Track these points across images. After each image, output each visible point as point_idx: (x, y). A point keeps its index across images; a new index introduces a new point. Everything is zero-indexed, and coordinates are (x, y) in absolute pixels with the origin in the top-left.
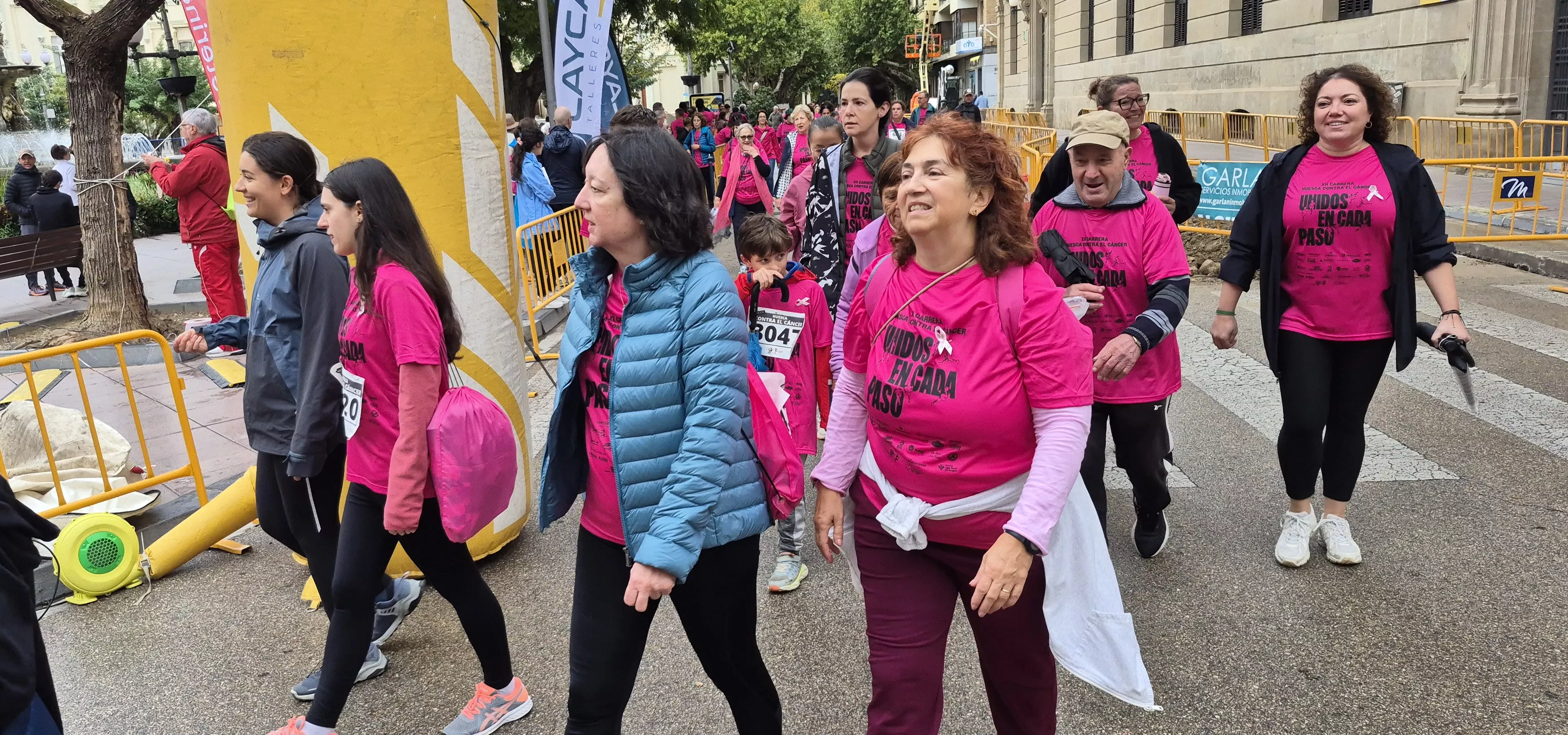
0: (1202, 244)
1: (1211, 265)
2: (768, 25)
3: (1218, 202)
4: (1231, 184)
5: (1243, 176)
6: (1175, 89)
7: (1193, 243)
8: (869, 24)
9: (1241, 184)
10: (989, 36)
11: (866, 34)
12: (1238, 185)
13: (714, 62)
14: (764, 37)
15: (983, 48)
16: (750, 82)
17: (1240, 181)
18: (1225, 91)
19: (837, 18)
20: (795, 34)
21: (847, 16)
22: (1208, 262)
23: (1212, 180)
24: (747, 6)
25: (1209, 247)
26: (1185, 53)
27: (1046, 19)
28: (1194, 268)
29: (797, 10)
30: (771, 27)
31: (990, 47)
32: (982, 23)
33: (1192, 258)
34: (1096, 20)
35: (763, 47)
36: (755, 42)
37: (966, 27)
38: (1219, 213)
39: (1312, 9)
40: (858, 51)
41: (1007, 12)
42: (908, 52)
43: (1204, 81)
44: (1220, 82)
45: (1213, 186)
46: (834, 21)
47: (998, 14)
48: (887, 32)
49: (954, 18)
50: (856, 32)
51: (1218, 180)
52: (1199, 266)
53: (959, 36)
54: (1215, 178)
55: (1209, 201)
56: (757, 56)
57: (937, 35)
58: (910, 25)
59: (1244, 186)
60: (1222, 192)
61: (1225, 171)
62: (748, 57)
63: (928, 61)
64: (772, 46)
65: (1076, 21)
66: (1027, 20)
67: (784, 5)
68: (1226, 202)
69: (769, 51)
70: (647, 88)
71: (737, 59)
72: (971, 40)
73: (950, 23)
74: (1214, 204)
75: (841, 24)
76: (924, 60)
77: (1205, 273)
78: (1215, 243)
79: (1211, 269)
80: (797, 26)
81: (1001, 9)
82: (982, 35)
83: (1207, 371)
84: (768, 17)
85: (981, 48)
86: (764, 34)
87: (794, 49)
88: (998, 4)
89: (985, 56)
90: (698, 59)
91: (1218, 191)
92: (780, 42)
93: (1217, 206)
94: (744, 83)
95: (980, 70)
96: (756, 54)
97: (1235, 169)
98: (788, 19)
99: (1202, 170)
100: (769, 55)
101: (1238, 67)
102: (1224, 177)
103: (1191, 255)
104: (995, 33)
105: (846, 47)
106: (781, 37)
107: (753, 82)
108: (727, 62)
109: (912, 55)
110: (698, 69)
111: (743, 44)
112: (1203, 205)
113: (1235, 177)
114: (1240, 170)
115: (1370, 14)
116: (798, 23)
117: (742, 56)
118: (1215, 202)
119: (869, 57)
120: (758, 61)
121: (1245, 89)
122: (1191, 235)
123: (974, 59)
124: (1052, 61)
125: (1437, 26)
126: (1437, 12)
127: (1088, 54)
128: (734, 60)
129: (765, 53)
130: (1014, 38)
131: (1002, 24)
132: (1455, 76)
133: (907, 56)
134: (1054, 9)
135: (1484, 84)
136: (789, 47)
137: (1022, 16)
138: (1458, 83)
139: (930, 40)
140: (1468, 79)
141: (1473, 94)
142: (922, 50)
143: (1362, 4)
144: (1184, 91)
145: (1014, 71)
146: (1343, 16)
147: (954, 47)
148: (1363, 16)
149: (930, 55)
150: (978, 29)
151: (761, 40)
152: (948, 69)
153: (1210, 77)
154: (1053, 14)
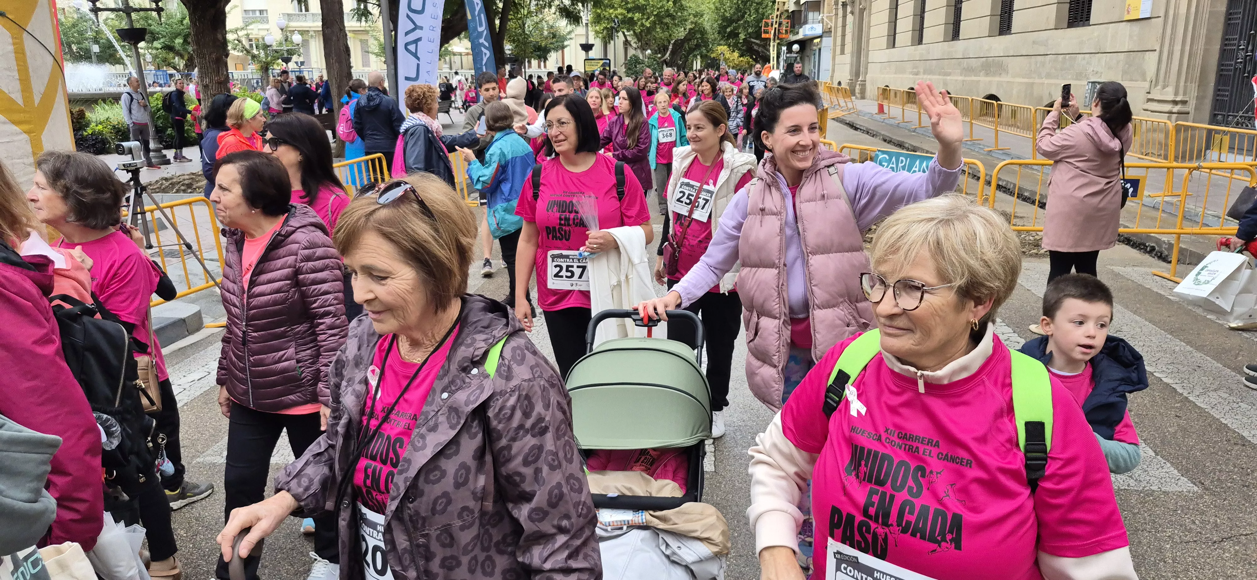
2: (659, 6)
5: (906, 164)
6: (949, 74)
8: (738, 9)
10: (827, 23)
11: (735, 17)
13: (617, 32)
14: (655, 16)
15: (823, 33)
16: (644, 50)
18: (983, 79)
19: (714, 3)
20: (679, 14)
21: (721, 2)
26: (958, 46)
27: (865, 13)
30: (661, 7)
31: (827, 32)
32: (823, 13)
34: (899, 15)
35: (654, 23)
36: (648, 18)
37: (811, 15)
39: (1048, 18)
40: (728, 30)
41: (840, 5)
42: (766, 32)
43: (969, 70)
44: (980, 71)
46: (712, 6)
47: (834, 7)
48: (751, 17)
49: (803, 9)
50: (728, 15)
53: (806, 22)
56: (649, 30)
57: (787, 21)
58: (770, 12)
61: (894, 159)
62: (642, 31)
63: (778, 41)
64: (662, 23)
65: (885, 17)
66: (852, 13)
69: (658, 26)
70: (566, 50)
71: (634, 32)
72: (814, 25)
73: (800, 11)
75: (717, 8)
76: (774, 40)
80: (682, 8)
82: (823, 23)
85: (821, 32)
86: (655, 13)
87: (678, 26)
89: (824, 39)
90: (603, 30)
92: (667, 20)
94: (639, 51)
95: (820, 49)
96: (648, 29)
97: (901, 158)
98: (675, 2)
99: (878, 156)
100: (658, 30)
101: (993, 60)
102: (893, 163)
104: (831, 21)
105: (720, 25)
106: (668, 16)
107: (646, 50)
108: (626, 34)
109: (768, 36)
110: (604, 38)
111: (638, 20)
113: (900, 165)
114: (904, 159)
115: (1088, 25)
116: (682, 5)
117: (638, 31)
119: (736, 35)
120: (650, 33)
121: (997, 79)
123: (816, 41)
124: (868, 46)
125: (1135, 38)
126: (1136, 27)
127: (892, 43)
128: (632, 32)
129: (656, 28)
130: (844, 26)
131: (837, 14)
132: (1145, 80)
133: (763, 36)
134: (871, 5)
135: (1164, 87)
136: (675, 24)
137: (849, 9)
138: (1146, 85)
139: (780, 24)
140: (1153, 83)
141: (1155, 95)
142: (773, 32)
143: (1085, 16)
144: (955, 78)
145: (842, 52)
146: (1071, 25)
147: (801, 30)
148: (1083, 26)
149: (780, 36)
150: (820, 17)
151: (652, 18)
152: (796, 47)
153: (974, 67)
154: (870, 9)
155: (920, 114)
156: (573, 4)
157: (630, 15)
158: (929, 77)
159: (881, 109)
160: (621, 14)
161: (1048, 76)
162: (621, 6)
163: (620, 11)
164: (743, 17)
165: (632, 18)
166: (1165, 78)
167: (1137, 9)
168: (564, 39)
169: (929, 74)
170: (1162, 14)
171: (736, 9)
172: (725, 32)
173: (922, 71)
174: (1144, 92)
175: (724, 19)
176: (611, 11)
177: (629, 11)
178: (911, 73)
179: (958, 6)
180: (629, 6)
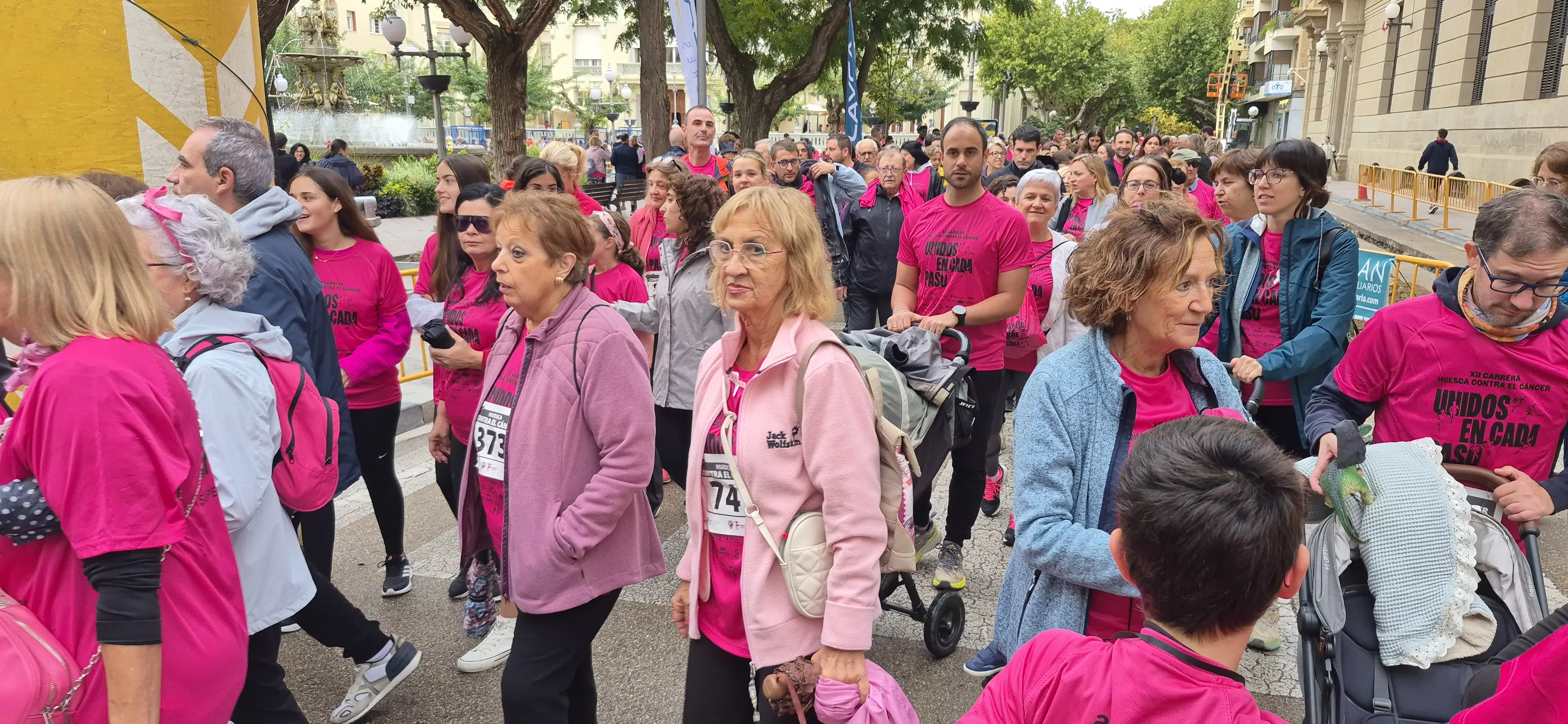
2: (1070, 56)
8: (1177, 60)
10: (1299, 81)
11: (1172, 70)
13: (1014, 87)
14: (1064, 67)
15: (1293, 92)
16: (1047, 110)
18: (1512, 157)
19: (1145, 53)
20: (1097, 65)
21: (1155, 51)
24: (1051, 36)
26: (1479, 113)
27: (1350, 67)
29: (1102, 42)
30: (1073, 57)
31: (1298, 91)
32: (1295, 66)
34: (1398, 70)
35: (1062, 76)
36: (1055, 71)
37: (1277, 69)
41: (1318, 56)
42: (1211, 90)
43: (1495, 146)
46: (1142, 56)
47: (1310, 58)
48: (1194, 70)
49: (1267, 60)
50: (1162, 67)
53: (1270, 78)
56: (1055, 86)
57: (1243, 75)
58: (1218, 64)
62: (1045, 87)
63: (1227, 102)
64: (1072, 76)
65: (1378, 72)
66: (1333, 66)
67: (1089, 37)
69: (1067, 81)
70: (946, 108)
71: (1036, 88)
72: (1281, 82)
73: (1263, 64)
75: (1148, 59)
76: (1223, 100)
80: (1101, 59)
81: (1313, 53)
82: (1293, 80)
84: (1070, 47)
85: (1290, 91)
86: (1064, 64)
87: (1095, 80)
88: (1311, 47)
89: (1294, 100)
90: (996, 85)
92: (1080, 73)
94: (1040, 111)
95: (1287, 114)
96: (1054, 84)
98: (1091, 51)
100: (1069, 86)
104: (1304, 76)
105: (1151, 80)
106: (1080, 68)
107: (1050, 111)
108: (1025, 90)
109: (1214, 94)
110: (997, 95)
111: (1042, 73)
116: (1101, 55)
117: (1040, 86)
119: (1172, 93)
120: (1056, 89)
123: (1282, 102)
124: (1353, 110)
127: (1386, 105)
128: (1032, 88)
129: (1064, 83)
130: (1322, 84)
131: (1312, 68)
133: (1208, 94)
134: (1359, 57)
136: (1090, 79)
137: (1329, 61)
139: (1232, 80)
142: (1221, 90)
144: (1472, 155)
145: (1318, 118)
147: (1262, 89)
149: (1232, 95)
150: (1289, 72)
151: (1060, 70)
152: (1253, 110)
153: (1500, 141)
154: (1359, 62)
155: (1415, 202)
156: (953, 53)
157: (1031, 67)
159: (1363, 194)
160: (1020, 65)
162: (1019, 55)
163: (1018, 61)
164: (1183, 70)
165: (1034, 71)
168: (945, 95)
171: (1174, 59)
172: (1158, 89)
175: (1157, 72)
176: (1007, 61)
177: (1030, 61)
178: (1411, 147)
179: (1483, 59)
180: (1031, 55)
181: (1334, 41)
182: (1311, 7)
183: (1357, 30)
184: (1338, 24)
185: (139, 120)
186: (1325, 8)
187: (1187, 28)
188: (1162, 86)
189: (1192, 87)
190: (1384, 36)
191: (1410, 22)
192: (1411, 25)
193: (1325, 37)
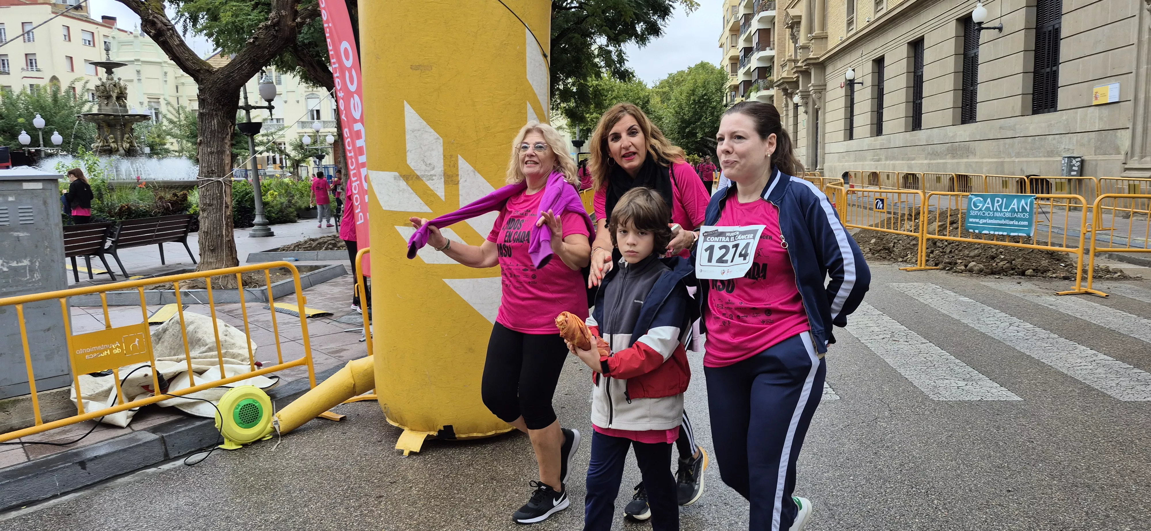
0: (966, 252)
1: (975, 266)
3: (984, 221)
4: (993, 208)
5: (1002, 203)
6: (913, 160)
7: (960, 251)
9: (1001, 208)
12: (999, 210)
17: (1001, 206)
18: (949, 161)
22: (972, 264)
23: (978, 206)
25: (972, 254)
26: (921, 136)
27: (819, 112)
28: (963, 267)
33: (960, 261)
34: (856, 112)
38: (984, 229)
39: (1013, 107)
41: (791, 107)
43: (935, 155)
44: (946, 155)
45: (980, 210)
47: (785, 109)
51: (983, 206)
52: (966, 266)
54: (981, 205)
55: (977, 220)
59: (1003, 210)
60: (986, 214)
61: (989, 200)
65: (840, 114)
66: (806, 112)
68: (990, 221)
74: (981, 222)
77: (971, 271)
78: (976, 251)
79: (976, 268)
81: (787, 105)
83: (999, 330)
88: (785, 102)
90: (582, 130)
91: (984, 213)
93: (984, 224)
97: (996, 199)
99: (971, 199)
101: (959, 145)
102: (988, 204)
103: (959, 259)
110: (582, 136)
112: (972, 223)
113: (996, 204)
114: (1000, 199)
115: (1056, 111)
118: (982, 221)
121: (965, 160)
122: (958, 245)
125: (1105, 119)
126: (1105, 110)
127: (850, 136)
132: (1119, 153)
134: (825, 105)
135: (1142, 157)
138: (1122, 157)
140: (1129, 155)
141: (1133, 164)
143: (1049, 104)
144: (920, 162)
146: (1035, 112)
148: (1049, 112)
153: (939, 152)
154: (825, 109)
158: (892, 162)
161: (1018, 155)
164: (700, 119)
166: (1142, 150)
167: (1104, 95)
169: (892, 160)
170: (1132, 98)
171: (694, 112)
172: (684, 132)
173: (883, 157)
174: (1119, 164)
175: (683, 121)
178: (872, 160)
179: (919, 102)
181: (805, 96)
182: (785, 75)
183: (822, 89)
184: (809, 85)
185: (528, 103)
186: (796, 75)
187: (700, 91)
188: (687, 130)
189: (707, 130)
190: (842, 92)
191: (861, 81)
192: (862, 83)
193: (799, 94)
